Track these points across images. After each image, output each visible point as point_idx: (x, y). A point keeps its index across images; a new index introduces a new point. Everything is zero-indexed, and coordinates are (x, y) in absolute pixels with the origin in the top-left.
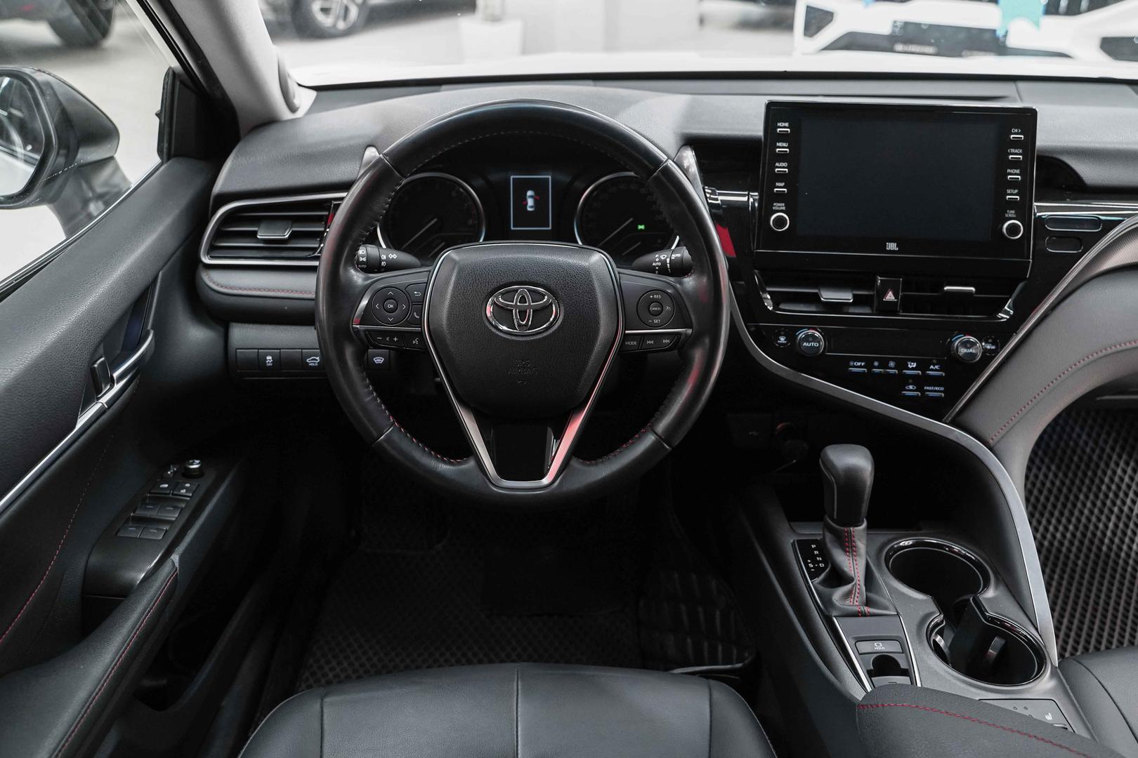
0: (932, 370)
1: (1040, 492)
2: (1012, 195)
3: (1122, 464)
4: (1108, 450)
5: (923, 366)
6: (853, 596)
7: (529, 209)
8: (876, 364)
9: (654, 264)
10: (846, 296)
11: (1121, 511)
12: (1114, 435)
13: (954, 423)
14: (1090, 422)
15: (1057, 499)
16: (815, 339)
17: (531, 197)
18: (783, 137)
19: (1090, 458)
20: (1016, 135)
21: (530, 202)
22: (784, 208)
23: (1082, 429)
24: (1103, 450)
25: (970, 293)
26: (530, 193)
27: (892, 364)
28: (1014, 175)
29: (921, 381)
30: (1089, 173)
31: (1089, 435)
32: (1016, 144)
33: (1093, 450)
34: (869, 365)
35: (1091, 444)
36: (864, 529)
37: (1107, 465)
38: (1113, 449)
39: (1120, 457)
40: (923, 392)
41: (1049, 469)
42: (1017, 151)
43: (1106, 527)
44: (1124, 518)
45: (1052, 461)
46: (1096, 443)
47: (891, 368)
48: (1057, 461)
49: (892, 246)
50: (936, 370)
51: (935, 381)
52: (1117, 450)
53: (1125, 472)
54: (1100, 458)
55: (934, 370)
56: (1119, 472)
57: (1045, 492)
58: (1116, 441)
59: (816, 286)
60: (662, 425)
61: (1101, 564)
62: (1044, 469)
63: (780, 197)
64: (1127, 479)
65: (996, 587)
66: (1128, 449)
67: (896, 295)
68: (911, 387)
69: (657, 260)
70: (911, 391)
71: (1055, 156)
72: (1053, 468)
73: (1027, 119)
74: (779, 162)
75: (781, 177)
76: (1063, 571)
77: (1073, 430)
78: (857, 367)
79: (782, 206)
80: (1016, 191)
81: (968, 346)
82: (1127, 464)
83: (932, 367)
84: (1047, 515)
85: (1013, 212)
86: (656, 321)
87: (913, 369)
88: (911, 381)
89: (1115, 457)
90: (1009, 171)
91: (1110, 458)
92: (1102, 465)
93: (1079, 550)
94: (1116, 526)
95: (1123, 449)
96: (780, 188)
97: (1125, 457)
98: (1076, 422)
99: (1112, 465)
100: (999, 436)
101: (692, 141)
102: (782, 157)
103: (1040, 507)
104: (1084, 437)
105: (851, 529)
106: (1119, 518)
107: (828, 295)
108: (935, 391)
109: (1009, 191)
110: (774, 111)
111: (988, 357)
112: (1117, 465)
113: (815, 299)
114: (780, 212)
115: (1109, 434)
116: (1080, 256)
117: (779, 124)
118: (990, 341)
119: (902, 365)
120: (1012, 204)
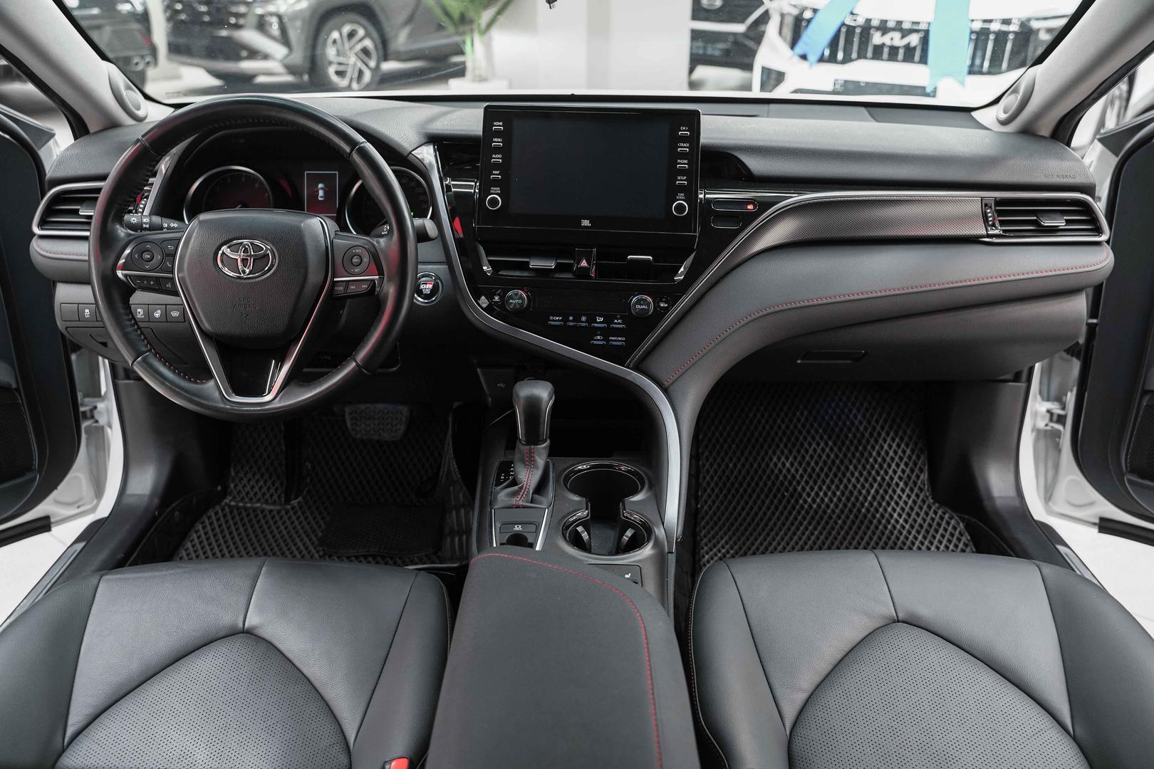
0: (616, 323)
1: (817, 463)
2: (682, 181)
3: (889, 440)
4: (878, 428)
5: (608, 320)
6: (520, 496)
7: (320, 199)
8: (571, 318)
9: (383, 233)
10: (551, 264)
11: (883, 479)
12: (884, 416)
13: (638, 368)
14: (866, 404)
15: (830, 469)
16: (521, 298)
17: (322, 189)
18: (498, 134)
19: (863, 435)
20: (684, 132)
21: (321, 193)
22: (499, 192)
23: (859, 410)
24: (874, 428)
25: (649, 260)
26: (320, 186)
27: (584, 319)
28: (683, 164)
29: (607, 333)
30: (756, 165)
31: (864, 416)
32: (684, 139)
33: (866, 429)
34: (565, 320)
35: (865, 423)
36: (545, 448)
37: (876, 441)
38: (882, 428)
39: (888, 434)
40: (608, 341)
41: (826, 444)
42: (685, 145)
43: (868, 492)
44: (884, 485)
45: (830, 438)
46: (869, 423)
47: (583, 322)
48: (834, 437)
49: (586, 223)
50: (619, 324)
51: (618, 332)
52: (886, 428)
53: (890, 446)
54: (871, 435)
55: (618, 323)
56: (886, 447)
57: (821, 464)
58: (885, 421)
59: (529, 256)
60: (362, 354)
61: (857, 522)
62: (822, 444)
63: (496, 183)
64: (891, 453)
65: (647, 492)
66: (895, 427)
67: (588, 262)
68: (599, 337)
69: (385, 230)
70: (598, 340)
71: (728, 151)
72: (830, 443)
73: (692, 120)
74: (495, 154)
75: (496, 166)
76: (824, 528)
77: (850, 411)
78: (556, 320)
79: (498, 190)
80: (685, 178)
81: (642, 303)
82: (893, 440)
83: (616, 321)
84: (819, 483)
85: (683, 195)
86: (356, 270)
87: (600, 322)
88: (599, 333)
89: (883, 434)
90: (679, 161)
91: (879, 435)
92: (872, 441)
93: (842, 511)
94: (877, 492)
95: (891, 427)
96: (496, 175)
97: (892, 434)
98: (854, 404)
99: (881, 441)
100: (673, 379)
101: (435, 140)
102: (497, 150)
103: (814, 476)
104: (859, 417)
105: (532, 447)
106: (880, 486)
107: (535, 263)
108: (618, 341)
109: (679, 178)
110: (490, 116)
111: (660, 315)
112: (885, 441)
113: (524, 266)
114: (495, 195)
115: (880, 415)
116: (735, 234)
117: (495, 123)
118: (664, 300)
119: (591, 320)
120: (681, 188)
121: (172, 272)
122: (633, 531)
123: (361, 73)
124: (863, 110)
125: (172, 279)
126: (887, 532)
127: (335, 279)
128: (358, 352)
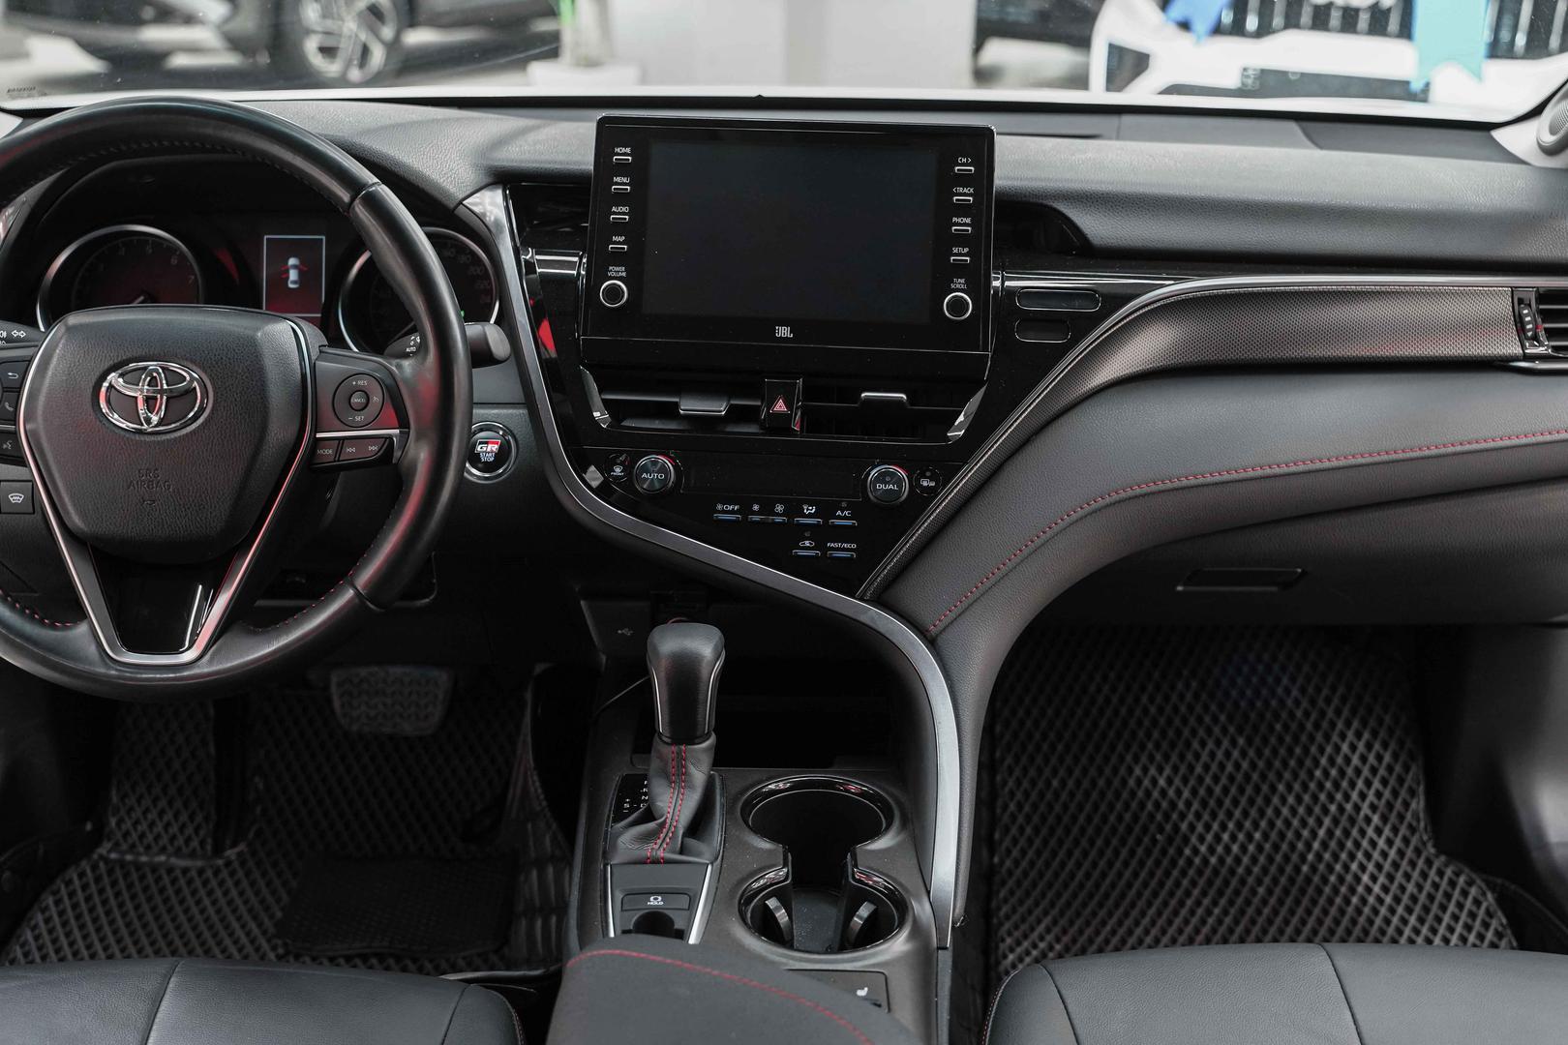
0: (839, 517)
1: (1216, 779)
2: (960, 255)
3: (1350, 735)
4: (1330, 713)
5: (826, 511)
6: (659, 841)
7: (291, 286)
8: (756, 507)
9: (408, 350)
10: (719, 407)
11: (1341, 809)
12: (1341, 690)
13: (881, 601)
14: (1306, 668)
15: (1242, 790)
16: (663, 469)
17: (295, 267)
18: (622, 169)
19: (1302, 727)
20: (964, 166)
21: (293, 275)
22: (624, 274)
23: (1293, 680)
24: (1323, 714)
25: (899, 401)
26: (292, 261)
27: (779, 508)
28: (962, 224)
29: (822, 534)
30: (1097, 227)
31: (1303, 690)
32: (964, 180)
33: (1307, 714)
34: (746, 510)
35: (1305, 704)
36: (706, 750)
37: (1327, 737)
38: (1338, 712)
39: (1348, 724)
40: (825, 549)
41: (1234, 743)
42: (966, 190)
43: (1314, 834)
44: (1344, 821)
45: (1240, 730)
46: (1313, 702)
47: (778, 515)
48: (1248, 730)
49: (784, 332)
50: (845, 518)
51: (842, 534)
52: (1346, 713)
53: (1353, 748)
54: (1317, 726)
55: (843, 518)
56: (1345, 748)
57: (1224, 780)
58: (1344, 699)
59: (678, 392)
60: (366, 575)
61: (1294, 891)
62: (1226, 743)
63: (618, 258)
64: (1355, 760)
65: (899, 833)
66: (1362, 711)
67: (788, 404)
68: (807, 543)
69: (412, 343)
70: (806, 548)
71: (1045, 202)
72: (1241, 741)
73: (980, 144)
74: (617, 206)
75: (619, 227)
76: (1231, 903)
77: (1278, 681)
78: (727, 512)
79: (621, 271)
80: (966, 250)
81: (888, 479)
82: (1359, 735)
83: (839, 513)
84: (1221, 816)
85: (963, 281)
86: (358, 419)
87: (810, 516)
88: (807, 534)
89: (1340, 725)
90: (955, 219)
91: (1333, 725)
92: (1319, 737)
93: (1265, 870)
94: (1330, 833)
95: (1354, 712)
96: (619, 243)
97: (1356, 724)
98: (1283, 669)
99: (1335, 738)
100: (946, 621)
101: (505, 179)
102: (621, 198)
103: (1212, 803)
104: (1295, 693)
105: (683, 747)
106: (1336, 822)
107: (689, 405)
108: (843, 550)
109: (955, 250)
110: (608, 135)
111: (920, 501)
112: (1343, 736)
113: (670, 411)
114: (616, 279)
115: (1334, 689)
116: (1061, 352)
117: (618, 150)
118: (928, 474)
119: (794, 510)
120: (960, 269)
121: (14, 421)
122: (872, 907)
123: (365, 51)
124: (1293, 126)
125: (15, 434)
126: (1350, 910)
127: (319, 435)
128: (359, 570)
